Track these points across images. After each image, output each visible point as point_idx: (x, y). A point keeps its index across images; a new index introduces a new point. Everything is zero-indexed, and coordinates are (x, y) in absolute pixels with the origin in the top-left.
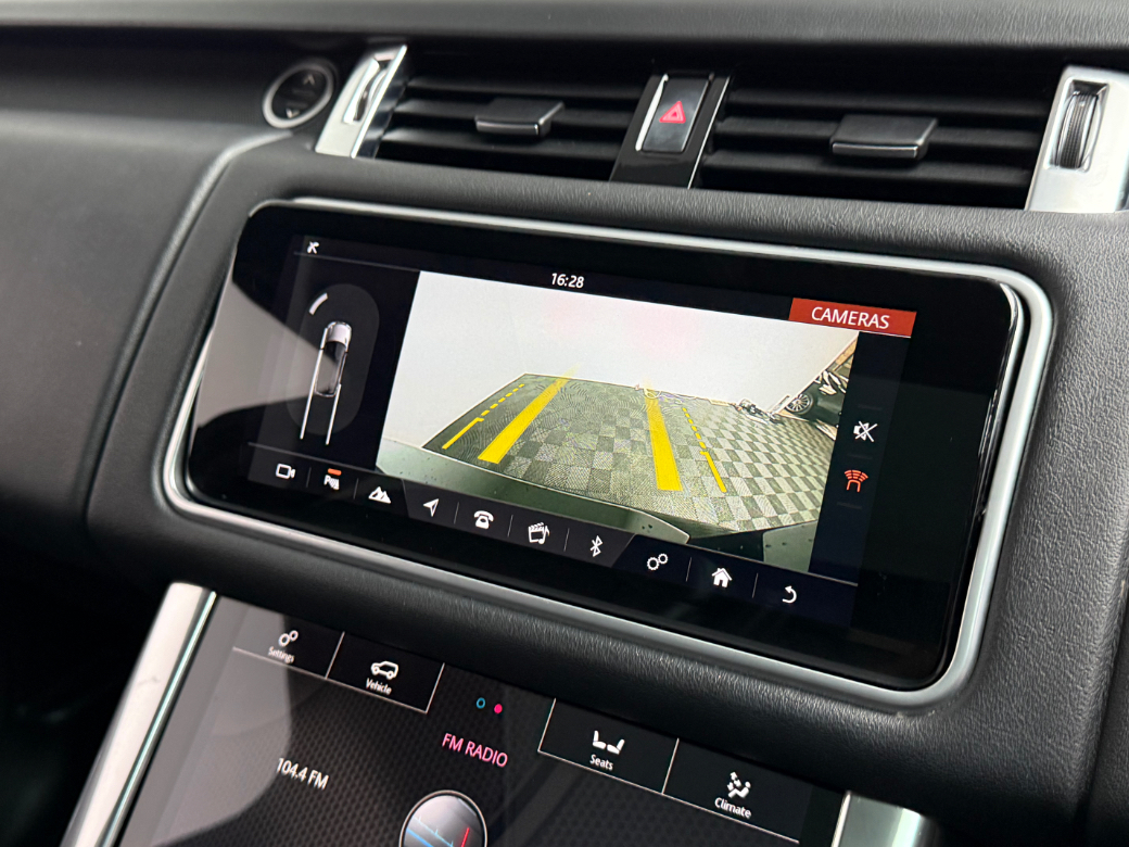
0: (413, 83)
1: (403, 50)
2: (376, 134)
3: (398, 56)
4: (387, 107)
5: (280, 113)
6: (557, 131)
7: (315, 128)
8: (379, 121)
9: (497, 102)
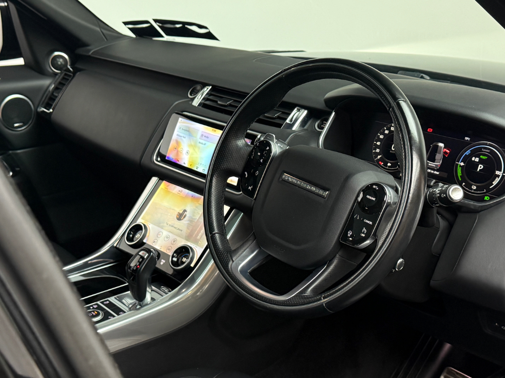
0: (212, 93)
1: (211, 87)
2: (203, 101)
3: (210, 87)
4: (206, 97)
5: (191, 95)
6: (230, 105)
7: (193, 99)
8: (203, 99)
9: (223, 99)
